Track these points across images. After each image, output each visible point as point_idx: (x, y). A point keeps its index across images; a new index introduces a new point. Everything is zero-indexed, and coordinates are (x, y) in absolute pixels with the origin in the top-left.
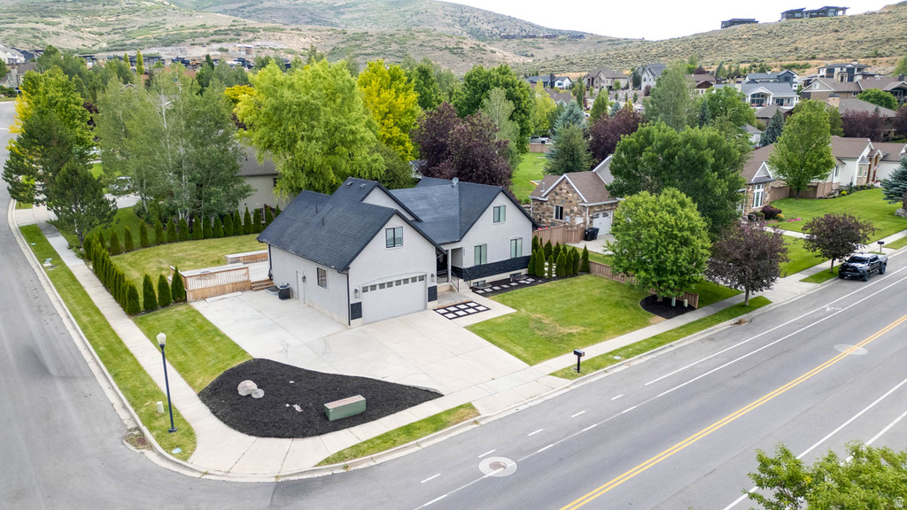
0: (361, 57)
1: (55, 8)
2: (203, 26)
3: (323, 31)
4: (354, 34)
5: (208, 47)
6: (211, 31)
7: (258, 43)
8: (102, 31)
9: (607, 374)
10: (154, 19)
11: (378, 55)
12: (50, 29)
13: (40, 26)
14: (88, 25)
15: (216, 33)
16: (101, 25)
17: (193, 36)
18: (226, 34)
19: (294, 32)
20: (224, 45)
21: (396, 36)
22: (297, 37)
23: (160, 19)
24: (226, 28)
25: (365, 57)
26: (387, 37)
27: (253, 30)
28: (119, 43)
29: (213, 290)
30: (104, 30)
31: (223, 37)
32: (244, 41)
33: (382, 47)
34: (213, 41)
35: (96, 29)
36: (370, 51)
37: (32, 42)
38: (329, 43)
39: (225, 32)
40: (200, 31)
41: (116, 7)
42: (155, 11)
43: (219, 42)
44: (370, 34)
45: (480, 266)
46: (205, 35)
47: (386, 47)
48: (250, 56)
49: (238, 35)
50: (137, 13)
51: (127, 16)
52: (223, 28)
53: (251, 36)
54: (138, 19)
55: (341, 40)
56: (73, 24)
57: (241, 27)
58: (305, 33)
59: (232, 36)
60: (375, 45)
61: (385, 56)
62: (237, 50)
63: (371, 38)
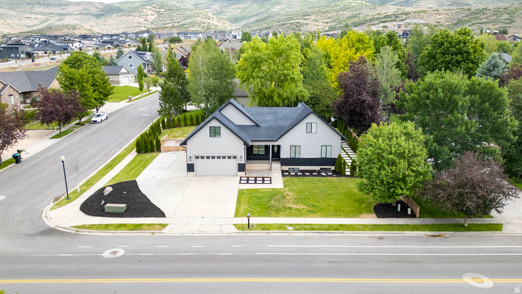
0: (476, 25)
1: (310, 11)
2: (379, 14)
3: (454, 10)
4: (477, 10)
5: (377, 26)
6: (382, 16)
7: (408, 21)
8: (328, 21)
9: (267, 234)
10: (355, 13)
11: (490, 23)
12: (305, 22)
13: (302, 20)
14: (322, 18)
15: (384, 17)
16: (329, 18)
17: (371, 20)
18: (390, 17)
19: (434, 12)
20: (386, 24)
21: (509, 9)
22: (434, 15)
23: (357, 12)
24: (391, 14)
25: (479, 25)
26: (501, 10)
27: (407, 14)
28: (333, 27)
29: (173, 148)
30: (329, 21)
31: (388, 19)
32: (399, 21)
33: (495, 17)
34: (381, 22)
35: (326, 20)
36: (484, 21)
37: (295, 29)
38: (456, 17)
39: (390, 16)
40: (376, 17)
41: (338, 7)
42: (356, 8)
43: (384, 22)
44: (488, 9)
45: (295, 158)
46: (378, 19)
47: (498, 17)
48: (400, 29)
49: (397, 17)
50: (347, 10)
51: (342, 12)
52: (389, 14)
53: (405, 17)
54: (347, 13)
55: (464, 15)
56: (316, 19)
57: (400, 13)
58: (441, 12)
59: (393, 18)
60: (490, 16)
61: (495, 23)
62: (392, 26)
63: (488, 12)
